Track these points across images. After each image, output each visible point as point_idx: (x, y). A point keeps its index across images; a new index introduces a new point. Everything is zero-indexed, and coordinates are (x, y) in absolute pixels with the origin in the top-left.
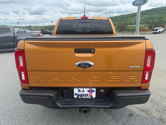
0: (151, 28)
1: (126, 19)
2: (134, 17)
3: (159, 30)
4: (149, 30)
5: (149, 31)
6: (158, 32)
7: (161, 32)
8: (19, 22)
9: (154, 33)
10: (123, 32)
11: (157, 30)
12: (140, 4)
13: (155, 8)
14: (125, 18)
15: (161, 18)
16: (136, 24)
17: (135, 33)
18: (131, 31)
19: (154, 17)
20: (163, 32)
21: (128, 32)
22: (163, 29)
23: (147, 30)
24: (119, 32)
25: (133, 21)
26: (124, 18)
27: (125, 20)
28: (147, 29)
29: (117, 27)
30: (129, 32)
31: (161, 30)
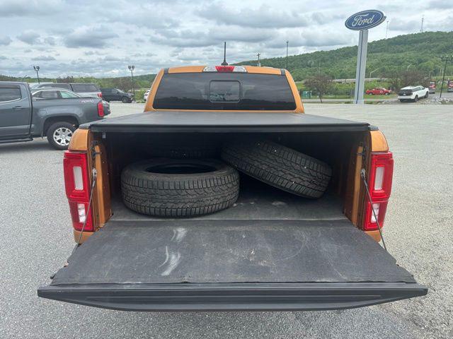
0: (395, 88)
1: (329, 63)
2: (351, 57)
3: (414, 94)
4: (389, 91)
5: (389, 94)
6: (413, 97)
7: (421, 98)
8: (38, 68)
9: (403, 101)
10: (320, 97)
11: (409, 93)
12: (366, 24)
13: (404, 36)
14: (327, 60)
15: (420, 61)
16: (355, 77)
17: (354, 100)
18: (342, 94)
19: (403, 58)
20: (425, 97)
21: (335, 98)
22: (427, 90)
23: (385, 93)
24: (310, 98)
25: (348, 67)
26: (323, 60)
27: (328, 66)
28: (384, 89)
29: (306, 83)
30: (337, 96)
31: (422, 92)
